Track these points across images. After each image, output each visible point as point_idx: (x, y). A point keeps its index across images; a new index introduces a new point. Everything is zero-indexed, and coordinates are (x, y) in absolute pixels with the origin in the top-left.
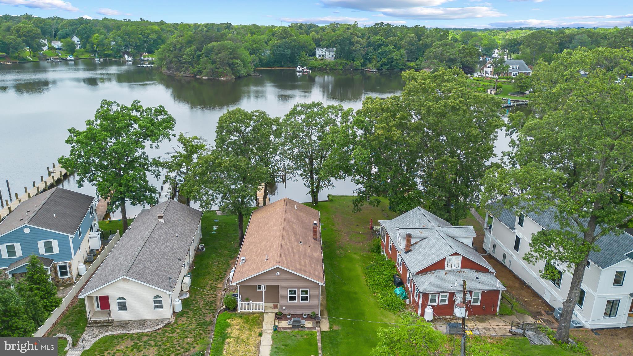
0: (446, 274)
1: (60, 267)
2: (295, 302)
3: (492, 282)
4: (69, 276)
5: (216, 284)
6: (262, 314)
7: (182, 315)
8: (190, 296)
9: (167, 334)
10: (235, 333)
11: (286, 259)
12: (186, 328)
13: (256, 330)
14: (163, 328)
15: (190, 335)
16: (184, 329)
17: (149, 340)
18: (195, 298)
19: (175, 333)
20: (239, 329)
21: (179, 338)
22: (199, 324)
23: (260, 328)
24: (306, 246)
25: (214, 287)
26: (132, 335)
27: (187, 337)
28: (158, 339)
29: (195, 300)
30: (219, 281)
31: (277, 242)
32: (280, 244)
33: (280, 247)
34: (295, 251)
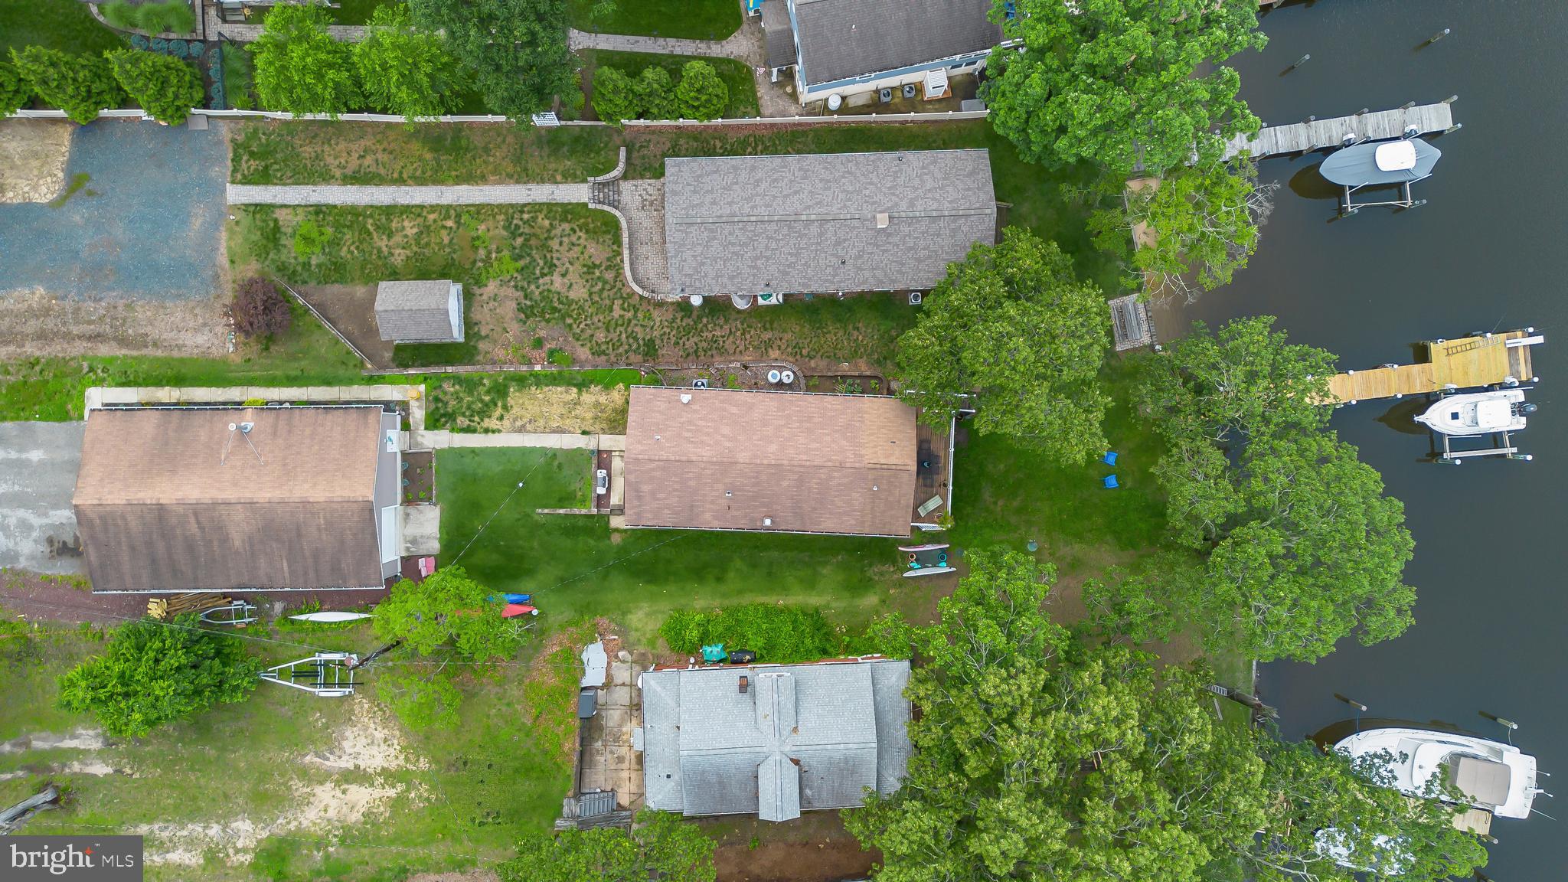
5: (779, 347)
6: (624, 430)
7: (682, 310)
8: (739, 311)
9: (621, 302)
10: (587, 398)
11: (653, 470)
12: (636, 325)
13: (598, 426)
14: (634, 293)
15: (614, 336)
16: (634, 322)
17: (605, 282)
18: (736, 320)
19: (622, 313)
20: (597, 404)
21: (606, 321)
22: (652, 341)
23: (604, 431)
24: (724, 503)
25: (769, 345)
26: (620, 254)
27: (608, 331)
28: (605, 294)
29: (726, 321)
30: (789, 350)
31: (706, 453)
32: (694, 459)
33: (684, 458)
34: (692, 483)
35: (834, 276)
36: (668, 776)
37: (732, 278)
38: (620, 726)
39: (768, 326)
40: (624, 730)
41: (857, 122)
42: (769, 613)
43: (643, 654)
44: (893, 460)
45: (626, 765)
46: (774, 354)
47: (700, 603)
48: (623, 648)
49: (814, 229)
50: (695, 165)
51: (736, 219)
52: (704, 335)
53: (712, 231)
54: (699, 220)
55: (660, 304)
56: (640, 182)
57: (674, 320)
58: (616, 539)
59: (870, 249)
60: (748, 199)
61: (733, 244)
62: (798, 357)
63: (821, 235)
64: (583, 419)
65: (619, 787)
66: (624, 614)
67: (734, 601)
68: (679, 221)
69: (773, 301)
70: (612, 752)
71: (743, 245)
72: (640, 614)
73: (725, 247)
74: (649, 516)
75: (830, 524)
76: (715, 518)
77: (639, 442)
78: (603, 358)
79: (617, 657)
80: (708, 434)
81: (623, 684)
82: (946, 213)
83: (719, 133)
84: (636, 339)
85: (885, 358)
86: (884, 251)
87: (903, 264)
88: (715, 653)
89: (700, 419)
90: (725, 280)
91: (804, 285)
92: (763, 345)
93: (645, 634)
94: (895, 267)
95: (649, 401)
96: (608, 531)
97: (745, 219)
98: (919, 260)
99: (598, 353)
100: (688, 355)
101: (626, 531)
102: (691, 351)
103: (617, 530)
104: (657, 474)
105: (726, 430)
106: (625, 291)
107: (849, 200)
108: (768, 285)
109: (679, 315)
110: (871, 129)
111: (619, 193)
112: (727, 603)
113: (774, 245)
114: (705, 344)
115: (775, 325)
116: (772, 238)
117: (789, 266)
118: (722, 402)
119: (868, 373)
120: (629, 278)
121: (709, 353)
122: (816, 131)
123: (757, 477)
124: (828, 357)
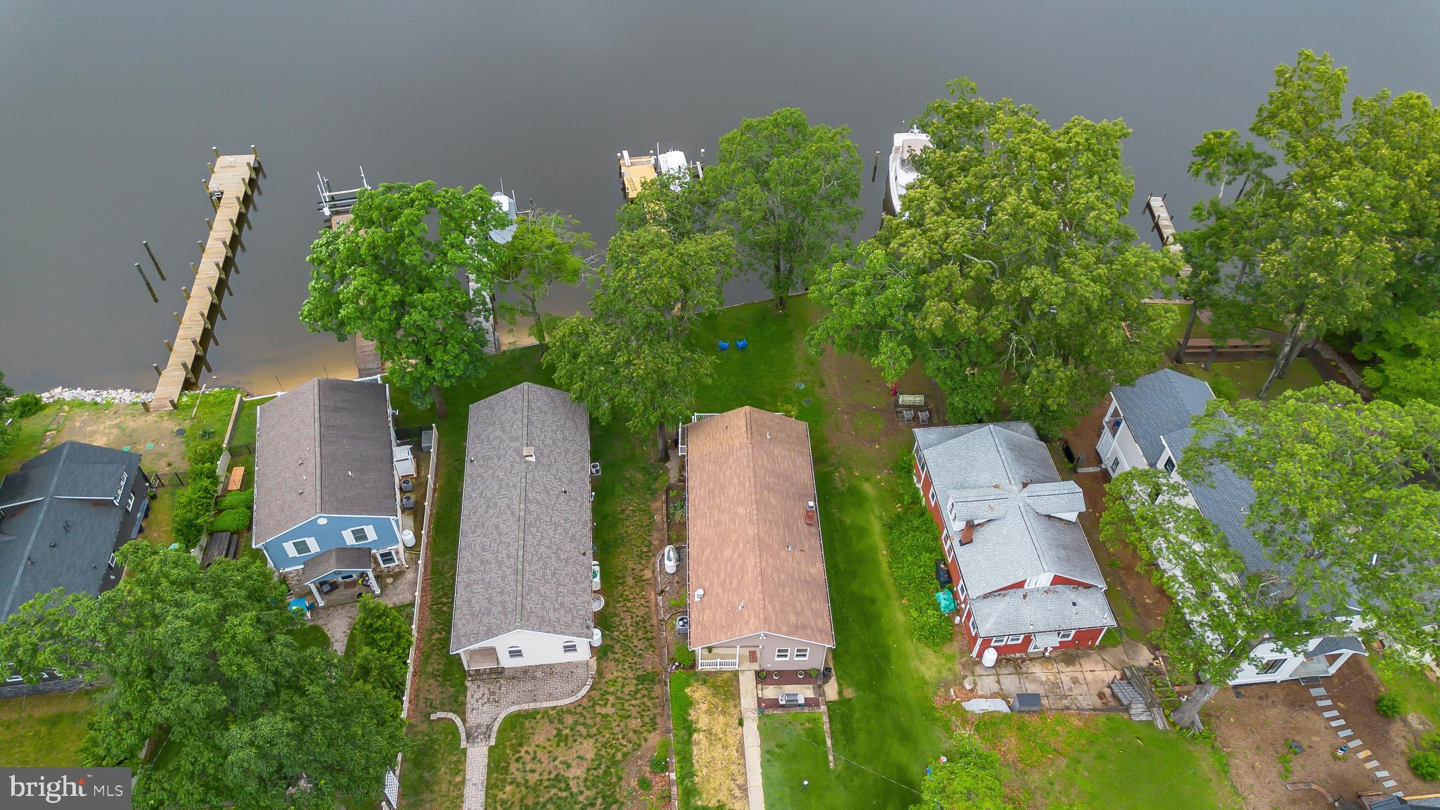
0: (1025, 597)
1: (382, 555)
2: (787, 659)
3: (1097, 612)
4: (397, 563)
5: (641, 570)
6: (736, 674)
7: (606, 654)
8: (607, 605)
9: (598, 707)
10: (703, 722)
11: (774, 608)
12: (622, 692)
13: (733, 711)
14: (588, 695)
15: (634, 711)
16: (619, 694)
17: (576, 723)
18: (615, 607)
19: (609, 705)
20: (708, 712)
21: (619, 719)
22: (638, 678)
23: (737, 705)
24: (797, 554)
25: (639, 579)
26: (546, 711)
27: (629, 716)
28: (589, 722)
29: (616, 615)
30: (643, 562)
31: (752, 560)
32: (759, 569)
33: (759, 579)
34: (783, 577)
35: (577, 501)
36: (1074, 604)
37: (577, 582)
38: (1041, 682)
39: (621, 581)
40: (1044, 679)
41: (430, 524)
42: (895, 556)
43: (963, 666)
44: (743, 423)
45: (1080, 676)
46: (648, 574)
47: (900, 617)
48: (962, 685)
49: (532, 507)
50: (460, 624)
51: (520, 567)
52: (630, 634)
53: (530, 590)
54: (519, 599)
55: (600, 673)
56: (468, 706)
57: (617, 660)
58: (849, 693)
59: (553, 471)
60: (500, 564)
61: (544, 575)
62: (650, 554)
63: (539, 503)
64: (727, 725)
65: (1103, 681)
66: (926, 683)
67: (892, 590)
68: (519, 616)
69: (597, 568)
70: (1070, 689)
71: (545, 566)
72: (923, 668)
73: (547, 582)
74: (820, 622)
75: (805, 473)
76: (814, 564)
77: (747, 622)
78: (658, 720)
79: (972, 690)
80: (733, 566)
81: (998, 682)
82: (525, 414)
83: (426, 634)
84: (637, 692)
85: (649, 489)
86: (556, 461)
87: (568, 450)
88: (945, 596)
89: (718, 577)
90: (578, 588)
91: (585, 524)
92: (640, 584)
93: (943, 665)
94: (570, 456)
95: (704, 628)
96: (843, 701)
97: (521, 559)
98: (565, 439)
99: (654, 725)
100: (651, 646)
101: (840, 685)
102: (647, 644)
103: (840, 693)
104: (778, 606)
105: (728, 552)
106: (585, 703)
107: (508, 485)
108: (584, 554)
109: (611, 656)
110: (438, 514)
111: (479, 726)
112: (894, 595)
113: (547, 542)
114: (640, 633)
115: (620, 575)
116: (540, 541)
117: (567, 533)
118: (700, 564)
119: (664, 497)
120: (573, 699)
121: (649, 628)
122: (433, 555)
123: (770, 522)
124: (649, 531)
